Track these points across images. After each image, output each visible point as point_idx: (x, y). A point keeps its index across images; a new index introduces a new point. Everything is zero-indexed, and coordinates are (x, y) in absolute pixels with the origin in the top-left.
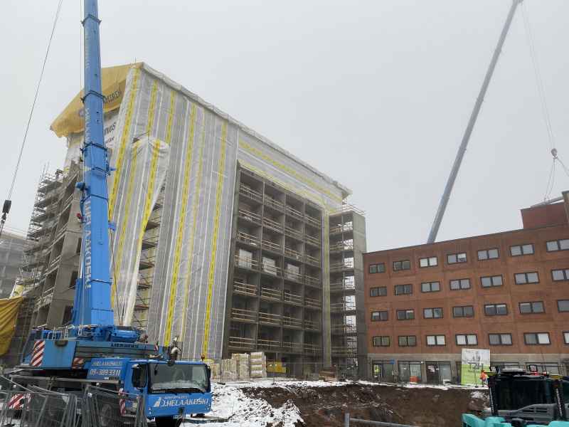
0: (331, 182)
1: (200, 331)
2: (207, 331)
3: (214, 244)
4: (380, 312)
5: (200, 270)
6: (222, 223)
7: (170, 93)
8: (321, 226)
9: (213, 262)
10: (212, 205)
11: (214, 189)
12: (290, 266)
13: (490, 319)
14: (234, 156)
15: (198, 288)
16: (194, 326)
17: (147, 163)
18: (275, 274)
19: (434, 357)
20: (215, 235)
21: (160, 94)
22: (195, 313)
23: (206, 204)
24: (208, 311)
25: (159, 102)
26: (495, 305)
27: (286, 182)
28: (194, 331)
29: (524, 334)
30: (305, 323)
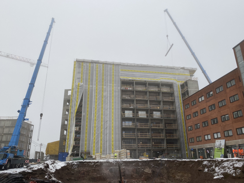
0: (180, 68)
1: (110, 143)
2: (113, 143)
3: (113, 111)
4: (190, 126)
5: (107, 121)
6: (115, 102)
7: (88, 64)
8: (173, 91)
9: (113, 118)
10: (110, 97)
11: (110, 91)
12: (154, 113)
13: (223, 123)
14: (119, 76)
15: (107, 128)
16: (107, 142)
17: (76, 92)
18: (146, 117)
19: (208, 146)
20: (113, 107)
21: (84, 66)
22: (107, 137)
23: (107, 97)
24: (113, 136)
25: (84, 69)
26: (225, 115)
27: (148, 77)
28: (107, 144)
29: (237, 129)
30: (167, 135)
